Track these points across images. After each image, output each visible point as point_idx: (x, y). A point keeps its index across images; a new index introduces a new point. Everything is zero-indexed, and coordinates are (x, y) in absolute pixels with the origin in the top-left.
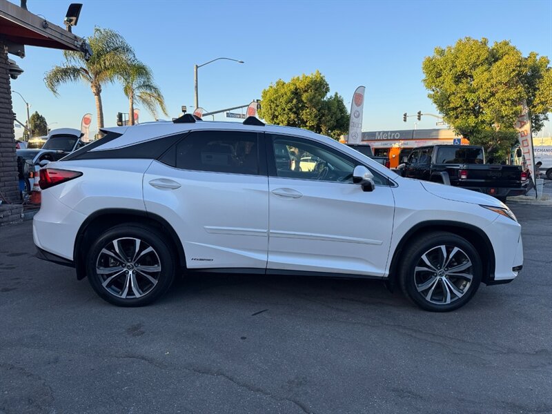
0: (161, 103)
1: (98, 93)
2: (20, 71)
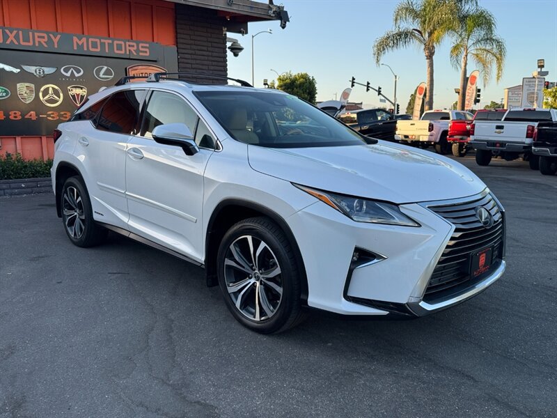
0: (500, 68)
1: (430, 56)
2: (241, 49)
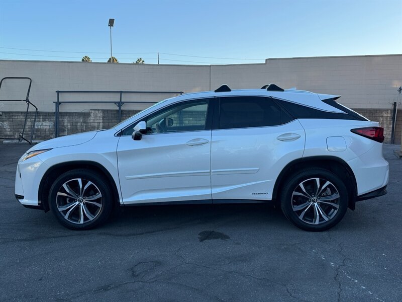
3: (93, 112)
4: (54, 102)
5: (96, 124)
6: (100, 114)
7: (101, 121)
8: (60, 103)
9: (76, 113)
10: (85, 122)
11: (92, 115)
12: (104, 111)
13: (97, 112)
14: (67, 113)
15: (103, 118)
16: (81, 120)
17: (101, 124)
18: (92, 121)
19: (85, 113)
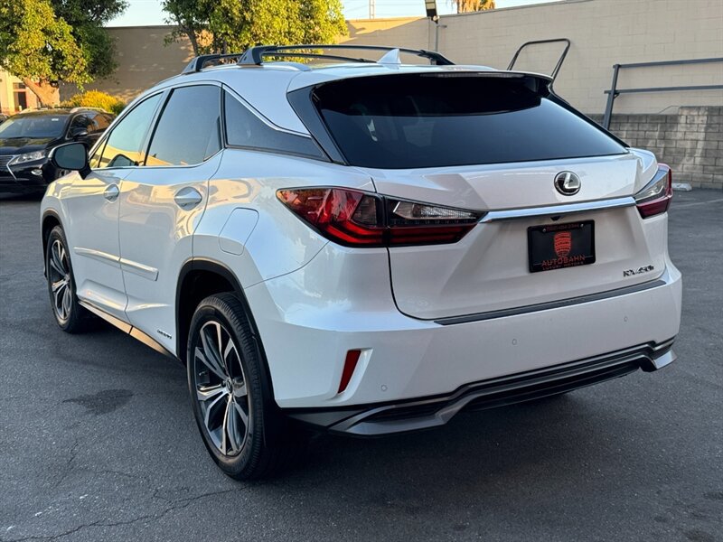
3: (685, 112)
4: (606, 92)
5: (688, 145)
6: (702, 119)
7: (701, 136)
8: (616, 93)
9: (647, 116)
10: (664, 139)
11: (683, 120)
12: (712, 111)
13: (696, 113)
14: (628, 117)
15: (706, 129)
16: (657, 133)
17: (701, 145)
18: (679, 135)
19: (666, 116)
